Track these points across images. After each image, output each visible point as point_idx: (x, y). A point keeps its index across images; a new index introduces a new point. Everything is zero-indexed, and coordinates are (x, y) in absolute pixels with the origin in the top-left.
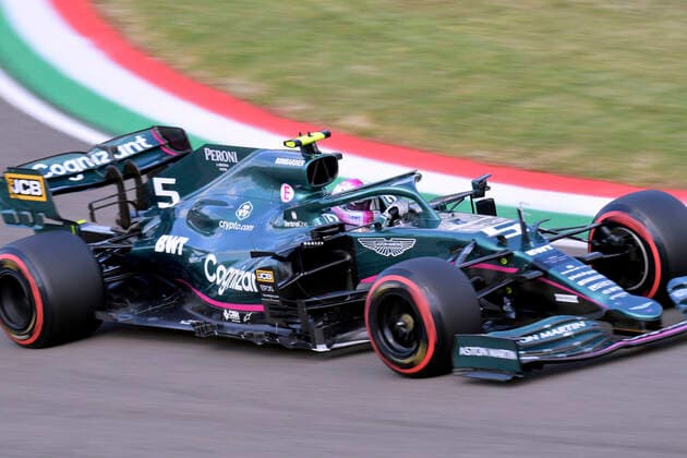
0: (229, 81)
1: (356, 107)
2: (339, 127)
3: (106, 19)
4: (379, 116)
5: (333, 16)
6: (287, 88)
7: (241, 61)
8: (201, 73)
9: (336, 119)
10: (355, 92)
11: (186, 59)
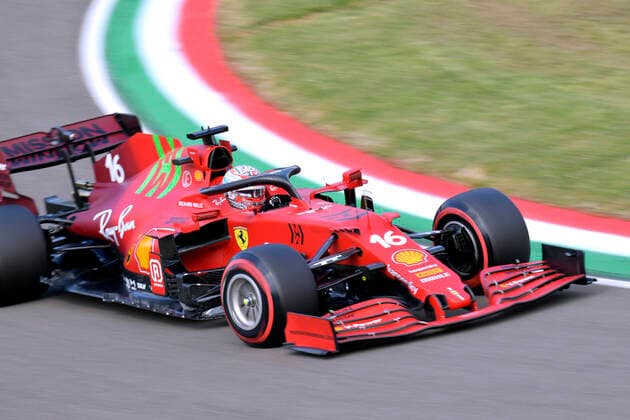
0: (352, 134)
1: (472, 160)
2: (455, 178)
3: (240, 76)
4: (492, 169)
5: (450, 75)
6: (408, 142)
7: (365, 116)
8: (327, 127)
9: (452, 172)
10: (471, 145)
11: (313, 114)
